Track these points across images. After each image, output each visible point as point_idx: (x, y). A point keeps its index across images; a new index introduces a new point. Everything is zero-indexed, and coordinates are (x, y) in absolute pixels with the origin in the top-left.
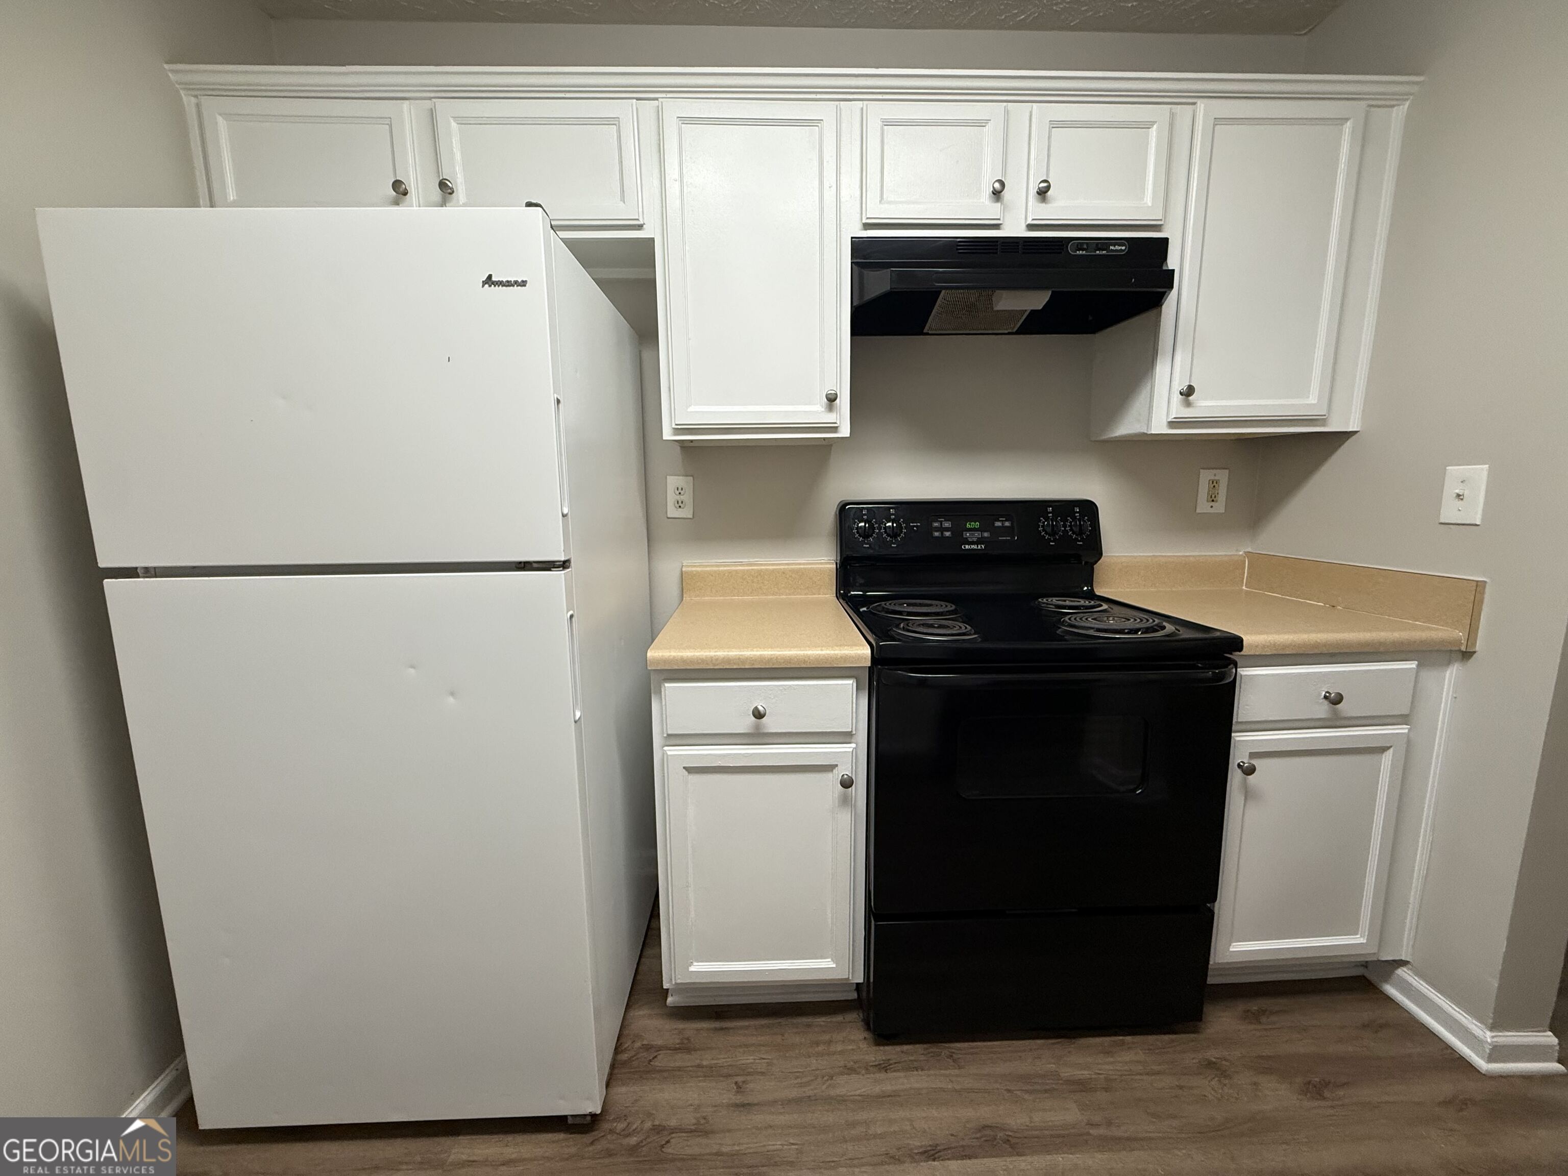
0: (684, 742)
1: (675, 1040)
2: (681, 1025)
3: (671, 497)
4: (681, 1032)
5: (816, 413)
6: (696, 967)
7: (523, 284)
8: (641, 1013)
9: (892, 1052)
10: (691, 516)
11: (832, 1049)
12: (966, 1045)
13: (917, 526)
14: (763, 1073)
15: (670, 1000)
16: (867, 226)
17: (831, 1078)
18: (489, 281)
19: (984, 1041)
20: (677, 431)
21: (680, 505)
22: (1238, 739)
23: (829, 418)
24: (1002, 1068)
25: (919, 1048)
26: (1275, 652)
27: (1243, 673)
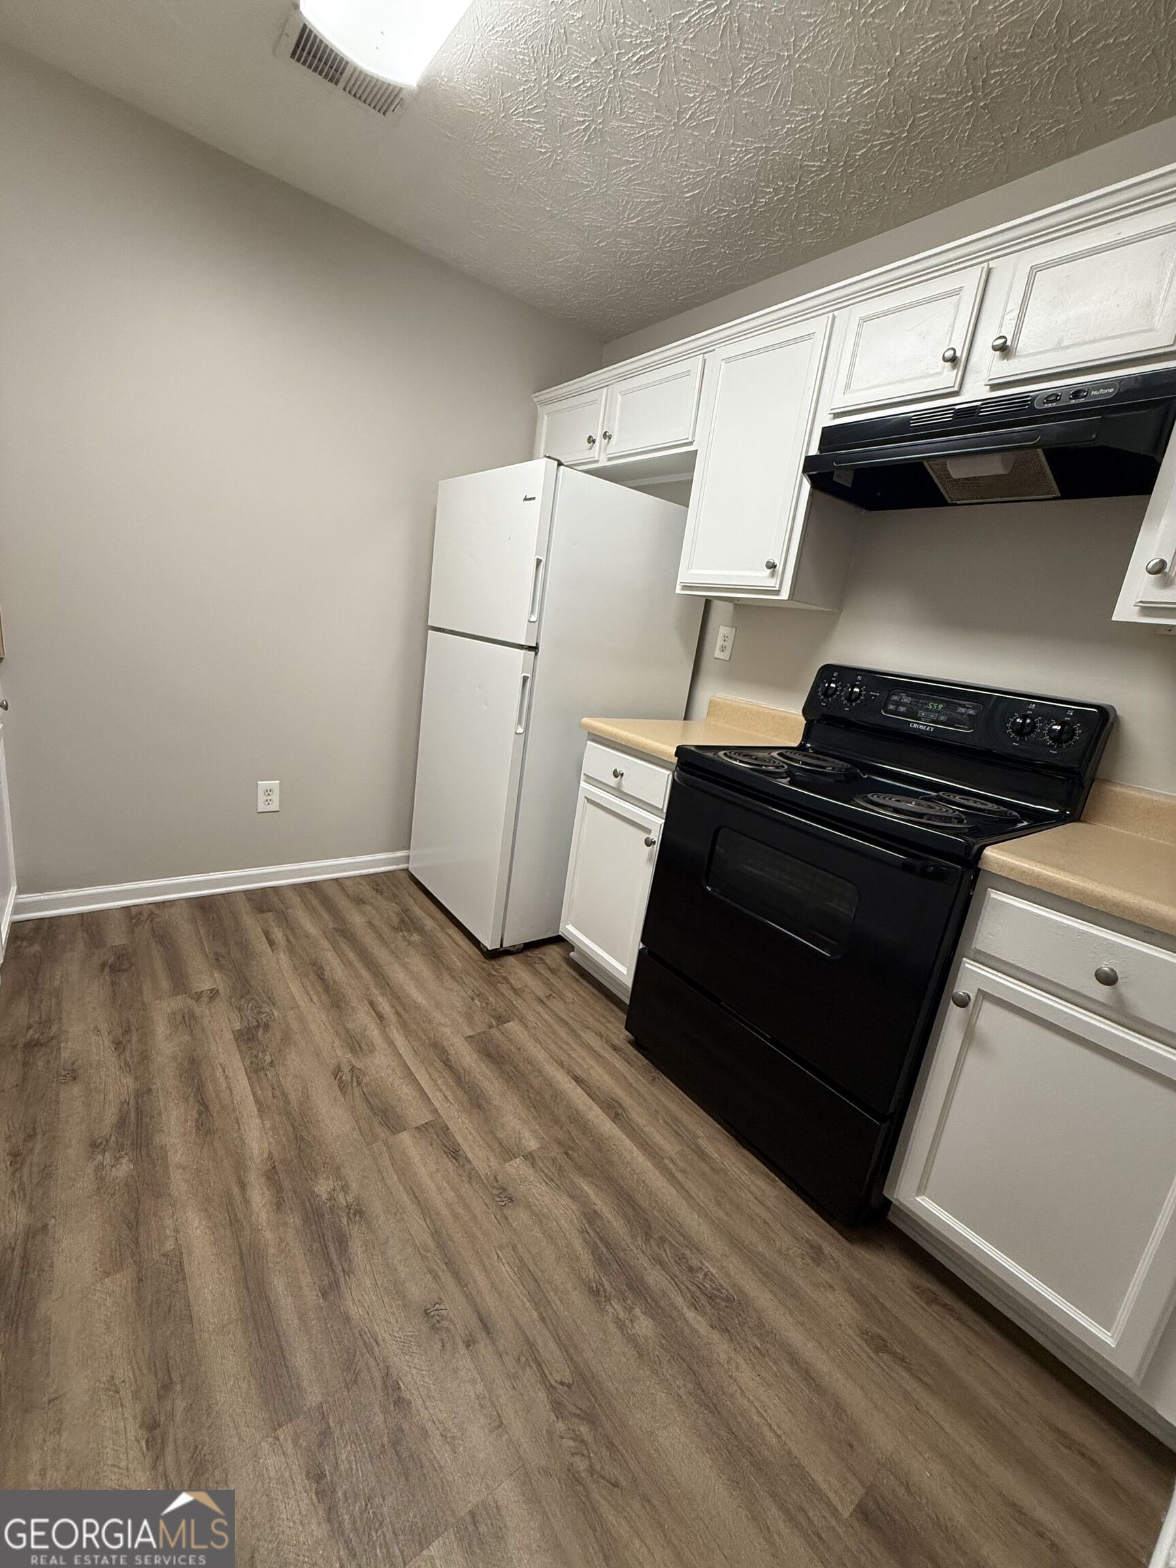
0: (598, 785)
1: (554, 966)
2: (564, 965)
3: (720, 642)
4: (560, 966)
5: (762, 578)
6: (570, 928)
7: (534, 499)
8: (558, 950)
9: (631, 1050)
10: (728, 659)
11: (608, 1025)
12: (673, 1085)
13: (875, 696)
14: (565, 1002)
15: (572, 954)
16: (837, 415)
17: (587, 1028)
18: (526, 499)
19: (685, 1093)
20: (685, 588)
21: (723, 649)
22: (967, 965)
23: (773, 583)
24: (673, 1107)
25: (646, 1062)
26: (1038, 886)
27: (993, 896)
